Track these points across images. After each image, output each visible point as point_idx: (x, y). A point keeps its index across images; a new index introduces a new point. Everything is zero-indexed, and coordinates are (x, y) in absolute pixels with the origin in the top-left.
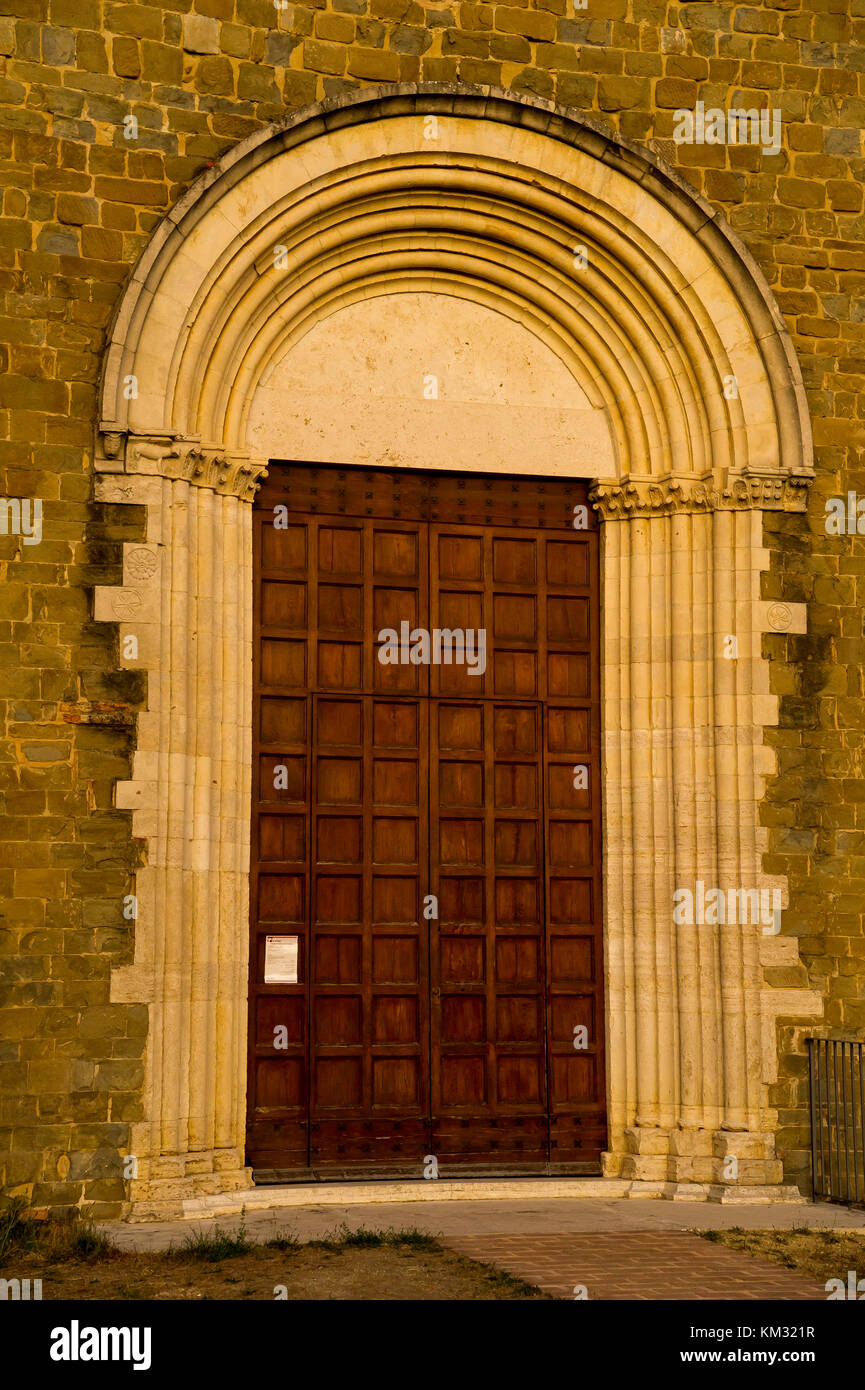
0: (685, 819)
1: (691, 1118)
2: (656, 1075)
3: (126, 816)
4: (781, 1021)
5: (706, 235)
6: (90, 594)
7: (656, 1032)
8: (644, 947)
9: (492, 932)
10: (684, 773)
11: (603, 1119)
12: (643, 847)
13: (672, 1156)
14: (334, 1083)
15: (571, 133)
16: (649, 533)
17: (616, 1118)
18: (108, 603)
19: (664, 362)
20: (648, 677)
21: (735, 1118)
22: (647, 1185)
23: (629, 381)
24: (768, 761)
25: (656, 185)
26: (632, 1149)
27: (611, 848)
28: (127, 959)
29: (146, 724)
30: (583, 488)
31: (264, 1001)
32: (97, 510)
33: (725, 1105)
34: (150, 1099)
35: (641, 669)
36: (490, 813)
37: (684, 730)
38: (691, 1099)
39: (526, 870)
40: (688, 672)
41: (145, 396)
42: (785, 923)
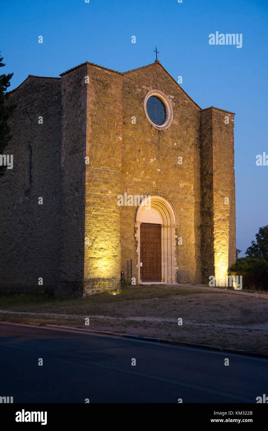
0: (169, 253)
1: (169, 277)
2: (166, 274)
3: (137, 253)
4: (176, 270)
5: (172, 205)
6: (134, 235)
7: (166, 270)
8: (165, 263)
9: (154, 262)
10: (168, 249)
11: (161, 278)
12: (165, 255)
13: (168, 280)
14: (144, 274)
15: (164, 197)
16: (166, 229)
17: (163, 278)
18: (136, 235)
19: (167, 215)
21: (173, 277)
22: (166, 283)
23: (164, 216)
24: (175, 249)
25: (169, 201)
26: (164, 280)
29: (137, 246)
30: (160, 225)
31: (141, 267)
32: (135, 227)
33: (172, 276)
34: (139, 275)
35: (165, 240)
36: (154, 252)
37: (168, 246)
38: (169, 276)
39: (156, 257)
40: (169, 241)
41: (137, 219)
42: (176, 262)
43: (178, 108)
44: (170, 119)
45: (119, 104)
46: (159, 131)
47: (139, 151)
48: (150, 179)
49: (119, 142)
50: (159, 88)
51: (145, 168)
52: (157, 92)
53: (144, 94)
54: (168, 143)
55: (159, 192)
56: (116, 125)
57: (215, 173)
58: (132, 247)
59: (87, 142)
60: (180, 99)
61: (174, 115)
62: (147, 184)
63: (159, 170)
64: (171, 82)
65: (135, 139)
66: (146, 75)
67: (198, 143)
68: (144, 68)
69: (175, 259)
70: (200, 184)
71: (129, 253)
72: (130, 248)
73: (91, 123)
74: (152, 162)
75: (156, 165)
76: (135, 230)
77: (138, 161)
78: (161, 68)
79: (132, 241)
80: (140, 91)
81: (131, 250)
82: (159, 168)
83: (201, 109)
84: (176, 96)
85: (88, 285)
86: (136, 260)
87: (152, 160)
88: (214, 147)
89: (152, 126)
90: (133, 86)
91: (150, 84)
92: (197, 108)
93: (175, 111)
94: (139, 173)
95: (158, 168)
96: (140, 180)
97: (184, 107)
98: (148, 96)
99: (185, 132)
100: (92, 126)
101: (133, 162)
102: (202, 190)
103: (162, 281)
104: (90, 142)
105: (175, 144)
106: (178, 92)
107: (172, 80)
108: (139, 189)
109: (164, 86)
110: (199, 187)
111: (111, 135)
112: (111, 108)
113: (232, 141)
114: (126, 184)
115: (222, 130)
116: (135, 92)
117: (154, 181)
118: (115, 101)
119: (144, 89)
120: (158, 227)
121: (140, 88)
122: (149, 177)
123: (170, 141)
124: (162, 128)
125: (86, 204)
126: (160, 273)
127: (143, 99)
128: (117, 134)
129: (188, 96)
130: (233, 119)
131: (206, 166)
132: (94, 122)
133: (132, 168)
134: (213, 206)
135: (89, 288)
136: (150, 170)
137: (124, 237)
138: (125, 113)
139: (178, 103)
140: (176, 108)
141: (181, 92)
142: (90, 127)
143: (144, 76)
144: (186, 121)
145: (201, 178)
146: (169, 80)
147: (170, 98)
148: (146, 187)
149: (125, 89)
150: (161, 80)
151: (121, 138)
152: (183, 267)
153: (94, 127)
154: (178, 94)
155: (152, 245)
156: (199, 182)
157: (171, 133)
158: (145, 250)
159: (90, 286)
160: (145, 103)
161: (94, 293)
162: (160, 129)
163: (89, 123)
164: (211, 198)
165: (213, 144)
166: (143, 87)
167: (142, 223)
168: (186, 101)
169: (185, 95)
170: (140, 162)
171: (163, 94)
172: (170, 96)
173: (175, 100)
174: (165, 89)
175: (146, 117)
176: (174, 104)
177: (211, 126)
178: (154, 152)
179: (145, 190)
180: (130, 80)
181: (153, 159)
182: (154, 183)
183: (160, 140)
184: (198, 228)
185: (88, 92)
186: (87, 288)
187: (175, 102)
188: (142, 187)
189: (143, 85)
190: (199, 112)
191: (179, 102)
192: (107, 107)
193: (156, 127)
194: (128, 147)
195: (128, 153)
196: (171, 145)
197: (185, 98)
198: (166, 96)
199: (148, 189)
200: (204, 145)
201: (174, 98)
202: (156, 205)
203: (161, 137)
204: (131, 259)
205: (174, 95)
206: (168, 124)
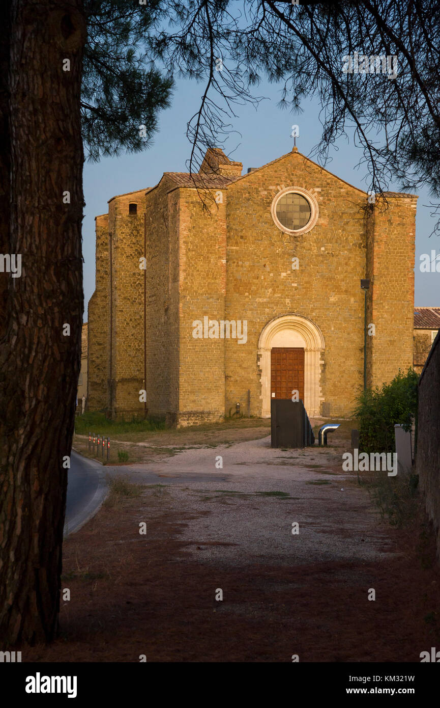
0: (312, 382)
3: (260, 382)
4: (321, 401)
5: (314, 325)
6: (257, 362)
7: (309, 402)
8: (308, 394)
10: (312, 377)
13: (310, 413)
15: (301, 317)
16: (309, 353)
18: (259, 364)
19: (311, 337)
20: (309, 368)
21: (316, 409)
23: (307, 337)
24: (320, 377)
25: (309, 321)
27: (305, 384)
28: (261, 395)
29: (262, 374)
30: (303, 348)
31: (272, 399)
32: (258, 355)
34: (263, 407)
37: (312, 373)
40: (313, 367)
41: (262, 345)
42: (321, 392)
43: (327, 202)
44: (314, 219)
45: (221, 223)
46: (295, 237)
47: (265, 266)
48: (280, 298)
49: (222, 266)
50: (295, 183)
51: (273, 284)
52: (293, 189)
53: (271, 196)
54: (310, 250)
55: (295, 311)
56: (217, 247)
57: (375, 282)
58: (253, 376)
59: (181, 272)
60: (332, 190)
61: (319, 213)
62: (277, 304)
63: (295, 285)
64: (317, 170)
65: (259, 253)
66: (276, 172)
67: (363, 241)
68: (271, 164)
69: (320, 389)
71: (249, 383)
72: (251, 378)
73: (185, 251)
74: (284, 277)
75: (291, 280)
76: (259, 357)
77: (262, 279)
78: (300, 157)
79: (254, 370)
80: (266, 193)
81: (252, 380)
82: (296, 283)
84: (326, 187)
85: (183, 417)
86: (259, 391)
87: (284, 274)
88: (376, 249)
89: (283, 233)
90: (255, 190)
91: (281, 181)
92: (362, 195)
93: (322, 207)
94: (264, 292)
95: (293, 282)
96: (265, 300)
97: (339, 199)
98: (278, 197)
99: (340, 231)
100: (186, 254)
101: (256, 281)
102: (365, 303)
104: (185, 271)
105: (323, 249)
106: (329, 181)
108: (264, 310)
109: (304, 179)
110: (364, 298)
111: (212, 260)
112: (211, 229)
113: (411, 234)
114: (246, 306)
115: (391, 224)
116: (258, 197)
117: (288, 298)
118: (217, 221)
119: (271, 190)
120: (300, 352)
121: (265, 190)
122: (279, 295)
123: (314, 246)
124: (302, 232)
125: (180, 337)
127: (269, 203)
128: (220, 258)
129: (345, 183)
130: (415, 204)
131: (369, 271)
132: (189, 249)
133: (254, 288)
135: (184, 420)
136: (281, 287)
137: (243, 365)
138: (243, 225)
139: (327, 196)
140: (325, 203)
141: (334, 180)
142: (184, 256)
143: (272, 173)
144: (341, 217)
146: (313, 169)
147: (314, 193)
148: (275, 308)
149: (244, 196)
150: (299, 173)
151: (224, 261)
152: (332, 398)
153: (190, 254)
154: (328, 184)
155: (291, 372)
157: (315, 237)
158: (279, 378)
160: (272, 207)
161: (190, 425)
162: (298, 235)
163: (182, 251)
164: (371, 314)
165: (375, 244)
166: (271, 187)
167: (273, 348)
168: (342, 190)
169: (342, 183)
170: (265, 279)
171: (303, 189)
172: (314, 190)
173: (323, 193)
174: (305, 182)
175: (274, 224)
176: (321, 198)
178: (288, 264)
179: (274, 310)
181: (286, 272)
182: (288, 301)
183: (298, 249)
184: (360, 350)
185: (181, 218)
186: (182, 420)
187: (322, 196)
188: (268, 308)
189: (271, 184)
191: (331, 193)
192: (205, 230)
193: (291, 232)
194: (247, 264)
195: (249, 271)
196: (315, 251)
197: (340, 186)
198: (307, 191)
199: (277, 310)
200: (369, 243)
201: (320, 191)
202: (294, 326)
203: (298, 243)
204: (249, 390)
205: (321, 186)
206: (310, 225)
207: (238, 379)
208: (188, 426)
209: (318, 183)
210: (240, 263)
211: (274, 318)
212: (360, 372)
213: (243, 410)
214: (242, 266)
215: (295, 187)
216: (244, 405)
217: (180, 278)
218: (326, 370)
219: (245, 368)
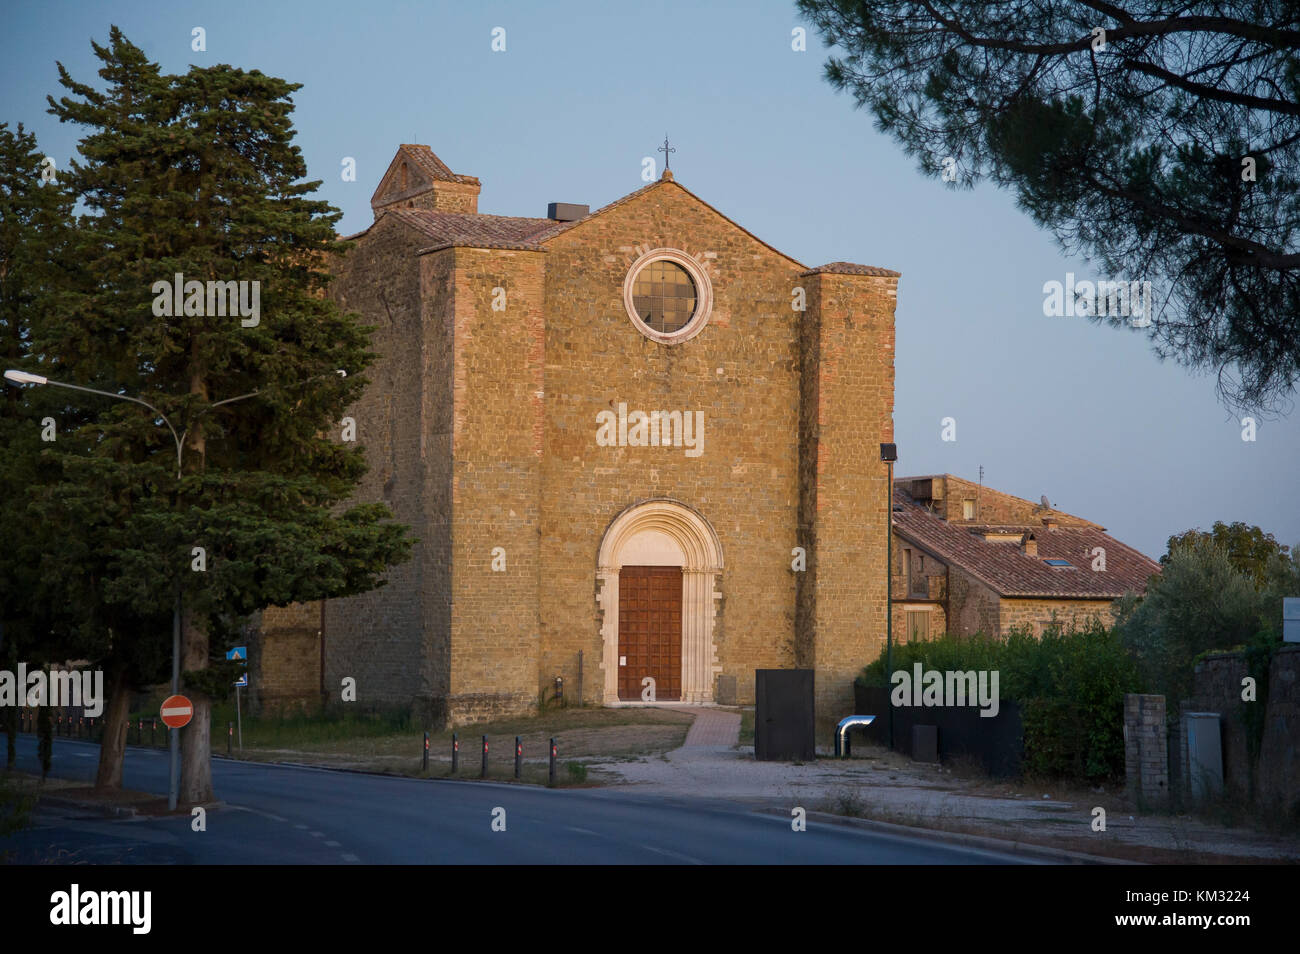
0: (698, 634)
1: (697, 689)
2: (691, 682)
3: (602, 635)
4: (715, 673)
5: (705, 522)
6: (596, 596)
7: (691, 674)
8: (689, 658)
9: (661, 655)
10: (698, 625)
11: (680, 690)
12: (690, 639)
13: (693, 697)
14: (632, 683)
15: (680, 504)
16: (692, 577)
17: (683, 690)
18: (599, 597)
19: (696, 544)
20: (691, 606)
21: (706, 689)
22: (688, 703)
23: (689, 547)
24: (714, 623)
25: (694, 511)
26: (686, 695)
27: (683, 639)
28: (602, 661)
29: (605, 619)
30: (679, 567)
31: (620, 667)
32: (596, 580)
33: (704, 687)
34: (606, 685)
35: (690, 604)
36: (661, 632)
37: (698, 616)
38: (698, 686)
39: (667, 643)
40: (699, 605)
41: (604, 561)
42: (716, 654)
43: (728, 280)
44: (705, 312)
45: (535, 318)
46: (669, 347)
47: (611, 403)
48: (640, 466)
49: (536, 402)
50: (669, 241)
52: (665, 253)
53: (623, 265)
54: (696, 372)
55: (668, 492)
56: (526, 366)
57: (822, 438)
58: (588, 623)
59: (456, 414)
60: (738, 256)
61: (714, 300)
62: (633, 479)
64: (709, 218)
65: (599, 378)
66: (632, 218)
67: (795, 358)
68: (624, 202)
69: (714, 648)
70: (798, 461)
71: (581, 638)
72: (584, 626)
73: (464, 372)
76: (598, 585)
78: (677, 190)
79: (590, 611)
80: (614, 260)
81: (585, 632)
83: (808, 269)
84: (726, 250)
85: (458, 706)
86: (598, 652)
88: (823, 373)
89: (646, 339)
90: (594, 254)
91: (643, 237)
92: (793, 267)
93: (719, 289)
94: (610, 454)
96: (611, 471)
97: (750, 274)
98: (636, 268)
99: (752, 337)
100: (467, 379)
101: (593, 432)
102: (802, 479)
103: (681, 698)
104: (464, 412)
105: (720, 371)
106: (731, 239)
107: (711, 212)
108: (610, 492)
109: (685, 233)
110: (797, 469)
111: (517, 390)
112: (515, 330)
113: (888, 346)
114: (574, 483)
115: (851, 326)
116: (598, 266)
117: (655, 468)
118: (526, 314)
119: (624, 254)
120: (676, 573)
121: (612, 253)
122: (638, 461)
123: (703, 365)
124: (681, 336)
125: (454, 544)
126: (676, 681)
127: (621, 280)
128: (532, 386)
129: (763, 243)
130: (895, 289)
131: (808, 418)
132: (473, 368)
133: (590, 446)
134: (817, 519)
135: (461, 712)
137: (567, 601)
138: (571, 321)
139: (729, 268)
140: (724, 281)
141: (740, 238)
142: (463, 382)
143: (626, 221)
144: (754, 310)
145: (801, 446)
146: (702, 216)
147: (703, 260)
148: (629, 486)
149: (572, 264)
150: (676, 221)
151: (540, 394)
152: (737, 667)
153: (475, 378)
154: (730, 244)
155: (656, 615)
156: (797, 456)
157: (705, 347)
158: (633, 628)
159: (461, 709)
160: (626, 286)
161: (471, 722)
162: (673, 342)
163: (460, 372)
164: (814, 500)
165: (821, 364)
166: (623, 249)
167: (623, 567)
168: (756, 257)
169: (755, 243)
171: (684, 253)
172: (703, 255)
173: (720, 262)
174: (688, 240)
175: (628, 321)
176: (718, 272)
177: (819, 319)
178: (654, 399)
179: (628, 492)
180: (585, 242)
182: (653, 473)
183: (674, 370)
185: (457, 306)
186: (456, 712)
187: (720, 267)
188: (617, 487)
189: (624, 243)
190: (799, 277)
191: (735, 262)
192: (504, 332)
193: (661, 338)
194: (578, 398)
195: (580, 413)
196: (705, 375)
197: (751, 249)
198: (690, 257)
199: (636, 490)
200: (807, 363)
201: (715, 257)
202: (664, 523)
203: (674, 359)
204: (581, 651)
205: (717, 248)
206: (698, 324)
207: (559, 628)
208: (469, 725)
209: (711, 243)
210: (565, 397)
211: (628, 506)
212: (788, 616)
213: (569, 693)
214: (568, 403)
215: (669, 250)
216: (570, 681)
217: (455, 425)
218: (725, 611)
219: (572, 607)
